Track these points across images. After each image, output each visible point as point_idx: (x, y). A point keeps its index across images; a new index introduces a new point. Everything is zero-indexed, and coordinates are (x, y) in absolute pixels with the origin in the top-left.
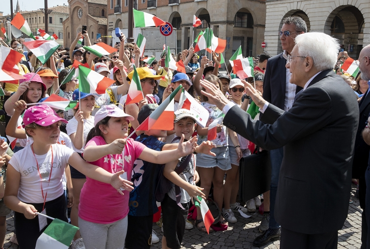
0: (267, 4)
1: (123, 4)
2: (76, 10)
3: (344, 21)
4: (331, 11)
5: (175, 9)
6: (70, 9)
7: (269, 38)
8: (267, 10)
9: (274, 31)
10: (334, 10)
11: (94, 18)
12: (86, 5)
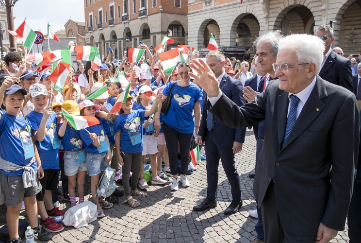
0: (188, 16)
1: (94, 24)
2: (70, 32)
3: (249, 27)
4: (235, 18)
5: (127, 25)
6: (66, 31)
7: (191, 43)
8: (189, 21)
9: (194, 37)
10: (237, 18)
11: (82, 36)
12: (76, 27)
